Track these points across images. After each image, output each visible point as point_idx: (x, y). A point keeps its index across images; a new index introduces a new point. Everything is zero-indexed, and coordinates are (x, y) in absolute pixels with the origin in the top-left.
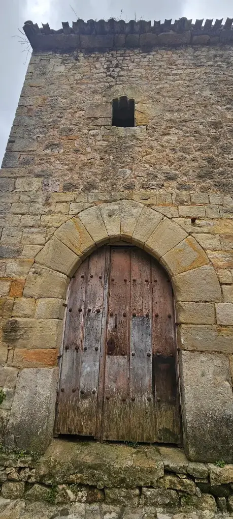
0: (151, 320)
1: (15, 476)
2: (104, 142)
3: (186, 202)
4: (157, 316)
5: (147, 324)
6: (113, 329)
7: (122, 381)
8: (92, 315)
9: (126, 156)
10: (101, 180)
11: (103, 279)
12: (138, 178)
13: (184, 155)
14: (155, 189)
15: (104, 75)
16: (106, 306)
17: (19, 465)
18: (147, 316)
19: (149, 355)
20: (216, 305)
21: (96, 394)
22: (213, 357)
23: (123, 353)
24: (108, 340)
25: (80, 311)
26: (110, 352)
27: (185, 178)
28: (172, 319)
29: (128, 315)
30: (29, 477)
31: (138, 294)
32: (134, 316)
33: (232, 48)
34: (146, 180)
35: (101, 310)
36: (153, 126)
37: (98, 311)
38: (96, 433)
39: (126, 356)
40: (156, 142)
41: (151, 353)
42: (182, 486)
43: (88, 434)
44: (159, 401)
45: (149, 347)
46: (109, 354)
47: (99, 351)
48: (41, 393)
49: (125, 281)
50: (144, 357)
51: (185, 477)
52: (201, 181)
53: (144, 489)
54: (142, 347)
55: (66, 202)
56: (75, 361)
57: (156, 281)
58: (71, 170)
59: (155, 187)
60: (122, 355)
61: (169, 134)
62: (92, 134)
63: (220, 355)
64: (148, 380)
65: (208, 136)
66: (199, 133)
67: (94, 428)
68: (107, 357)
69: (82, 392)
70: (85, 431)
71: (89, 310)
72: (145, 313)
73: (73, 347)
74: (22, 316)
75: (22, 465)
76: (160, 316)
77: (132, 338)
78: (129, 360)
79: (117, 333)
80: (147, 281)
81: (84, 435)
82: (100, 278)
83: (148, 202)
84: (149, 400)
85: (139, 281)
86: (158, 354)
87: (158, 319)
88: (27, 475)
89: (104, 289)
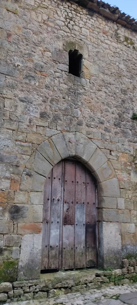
0: (85, 205)
1: (28, 290)
2: (65, 85)
3: (108, 140)
4: (88, 203)
5: (83, 207)
6: (67, 210)
7: (72, 239)
8: (55, 202)
9: (78, 100)
10: (64, 115)
11: (61, 180)
12: (84, 118)
13: (108, 108)
14: (93, 128)
15: (63, 24)
16: (63, 197)
17: (29, 285)
18: (84, 203)
19: (84, 225)
20: (118, 199)
21: (58, 247)
22: (115, 224)
23: (72, 224)
24: (64, 217)
25: (48, 199)
26: (65, 224)
27: (108, 125)
28: (95, 205)
29: (74, 202)
30: (36, 289)
31: (79, 190)
32: (77, 203)
33: (136, 36)
34: (89, 121)
35: (60, 199)
36: (93, 82)
37: (58, 200)
38: (59, 266)
39: (73, 226)
40: (94, 94)
41: (85, 223)
42: (102, 280)
43: (55, 268)
44: (88, 247)
45: (84, 220)
46: (65, 225)
47: (59, 223)
48: (37, 247)
49: (73, 182)
50: (81, 226)
51: (103, 276)
52: (115, 128)
53: (88, 284)
54: (81, 220)
55: (43, 127)
56: (46, 230)
57: (88, 183)
58: (44, 101)
59: (93, 127)
60: (71, 225)
61: (101, 91)
62: (57, 75)
63: (118, 223)
64: (83, 237)
65: (121, 98)
66: (116, 95)
67: (57, 265)
68: (64, 226)
69: (51, 247)
70: (53, 267)
71: (54, 200)
72: (82, 202)
73: (45, 222)
74: (20, 203)
75: (31, 285)
76: (89, 203)
77: (76, 215)
78: (74, 228)
79: (68, 213)
80: (84, 183)
81: (52, 269)
82: (59, 179)
83: (89, 136)
84: (84, 247)
85: (80, 183)
86: (88, 224)
87: (89, 205)
88: (34, 288)
89: (62, 186)
